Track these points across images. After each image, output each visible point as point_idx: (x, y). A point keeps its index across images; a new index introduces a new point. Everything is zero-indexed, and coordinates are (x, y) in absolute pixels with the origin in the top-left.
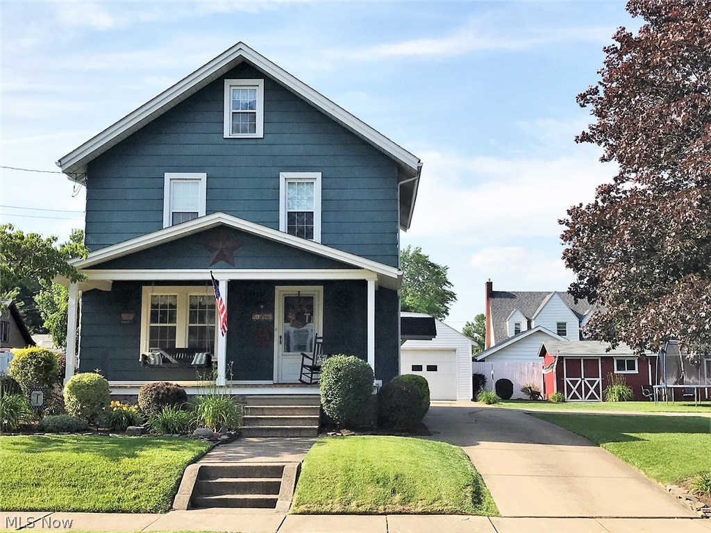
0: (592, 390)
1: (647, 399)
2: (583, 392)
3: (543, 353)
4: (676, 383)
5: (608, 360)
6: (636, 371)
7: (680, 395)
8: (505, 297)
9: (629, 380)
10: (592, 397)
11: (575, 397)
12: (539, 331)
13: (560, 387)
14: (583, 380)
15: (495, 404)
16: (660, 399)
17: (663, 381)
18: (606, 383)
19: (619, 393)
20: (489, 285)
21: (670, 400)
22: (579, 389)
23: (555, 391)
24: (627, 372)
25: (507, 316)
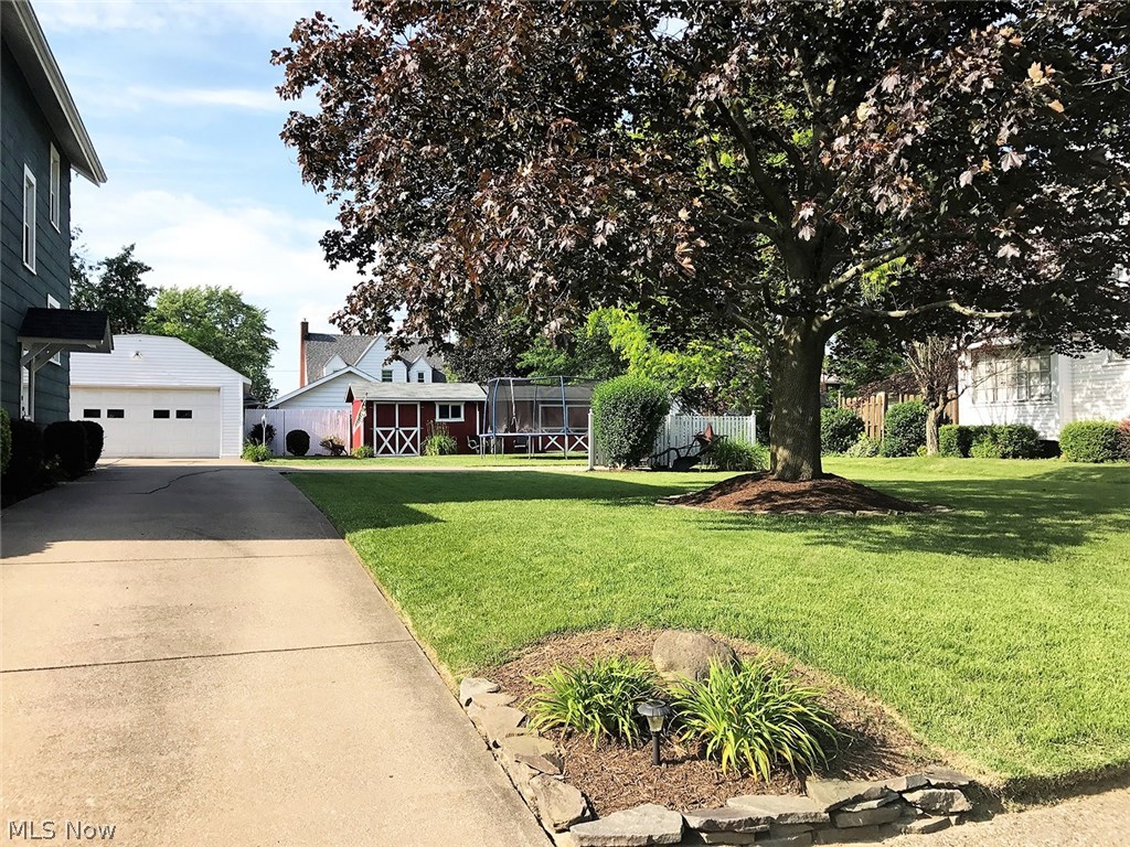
0: (408, 442)
1: (474, 452)
2: (397, 444)
3: (350, 398)
4: (506, 431)
5: (428, 406)
6: (462, 419)
7: (511, 446)
8: (323, 341)
9: (453, 429)
10: (408, 450)
11: (386, 451)
12: (350, 372)
13: (368, 439)
14: (397, 430)
15: (266, 462)
16: (488, 451)
17: (492, 429)
18: (424, 434)
19: (440, 446)
20: (305, 325)
21: (499, 452)
22: (392, 442)
23: (362, 444)
24: (451, 420)
25: (325, 362)
